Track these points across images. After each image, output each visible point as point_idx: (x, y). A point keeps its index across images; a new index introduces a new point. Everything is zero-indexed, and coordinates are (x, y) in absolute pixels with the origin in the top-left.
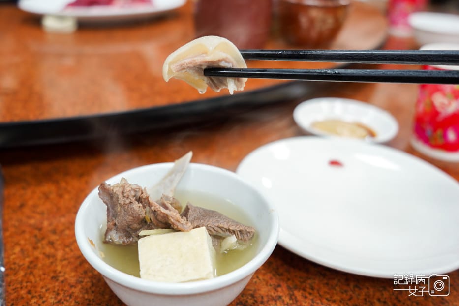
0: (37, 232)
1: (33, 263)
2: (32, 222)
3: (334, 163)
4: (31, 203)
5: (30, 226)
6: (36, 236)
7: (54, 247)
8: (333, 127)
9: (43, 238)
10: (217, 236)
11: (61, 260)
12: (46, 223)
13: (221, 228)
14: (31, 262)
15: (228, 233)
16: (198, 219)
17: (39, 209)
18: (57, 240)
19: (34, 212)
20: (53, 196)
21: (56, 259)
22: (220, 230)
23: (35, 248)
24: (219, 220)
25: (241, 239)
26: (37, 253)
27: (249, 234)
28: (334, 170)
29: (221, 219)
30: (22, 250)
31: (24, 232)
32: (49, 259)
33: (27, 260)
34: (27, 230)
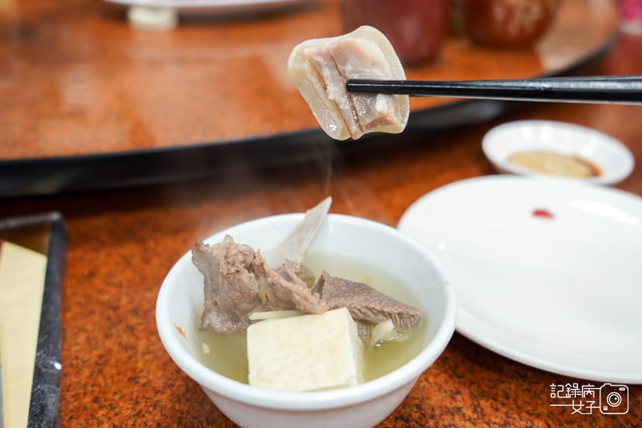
0: (111, 312)
1: (103, 360)
2: (105, 298)
3: (541, 213)
4: (104, 271)
5: (102, 303)
6: (109, 319)
7: (134, 335)
8: (539, 162)
9: (119, 322)
10: (365, 322)
11: (144, 354)
12: (124, 300)
13: (370, 309)
14: (100, 357)
15: (381, 317)
16: (337, 296)
17: (115, 280)
18: (139, 324)
19: (108, 283)
20: (136, 261)
21: (137, 352)
22: (369, 313)
23: (107, 336)
24: (369, 297)
25: (401, 326)
26: (109, 343)
27: (412, 319)
28: (540, 222)
29: (371, 296)
30: (88, 340)
31: (92, 312)
32: (126, 351)
33: (95, 352)
34: (98, 309)
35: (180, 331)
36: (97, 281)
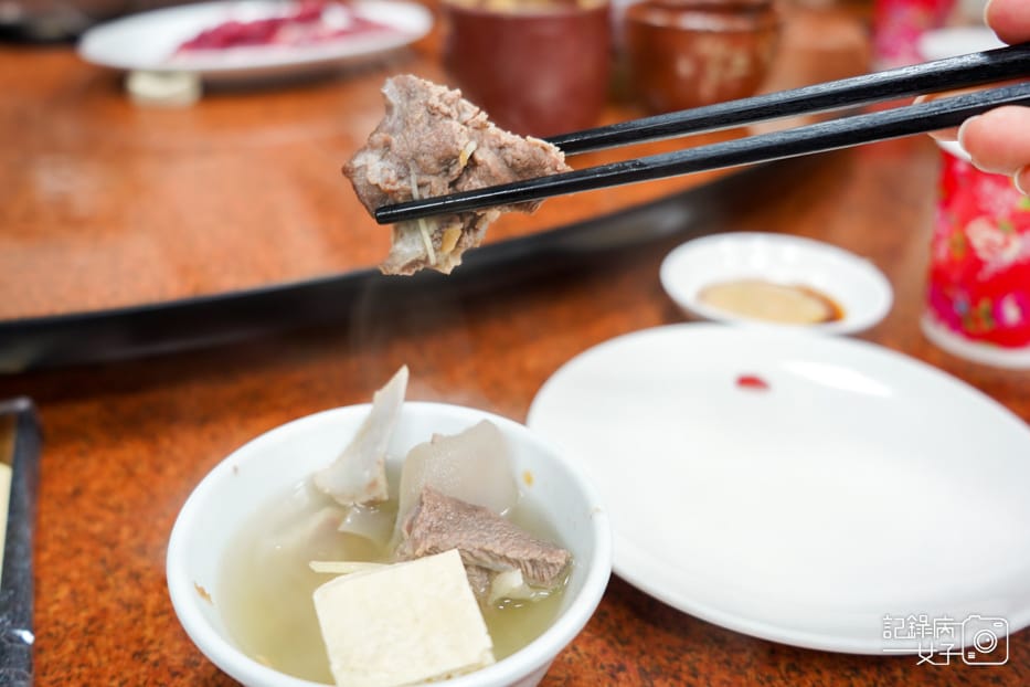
0: (105, 551)
1: (96, 623)
2: (97, 528)
3: (749, 382)
4: (95, 486)
5: (93, 537)
6: (103, 561)
7: (140, 585)
8: (752, 297)
9: (118, 566)
10: (481, 570)
11: (155, 615)
12: (125, 532)
13: (488, 552)
14: (92, 620)
15: (503, 564)
16: (439, 530)
17: (112, 501)
18: (148, 569)
19: (102, 506)
20: (142, 469)
21: (144, 613)
22: (485, 558)
23: (101, 588)
24: (485, 534)
25: (534, 577)
26: (104, 600)
27: (551, 568)
28: (749, 396)
29: (489, 532)
30: (73, 593)
31: (79, 551)
32: (129, 611)
33: (84, 614)
34: (86, 546)
35: (202, 592)
36: (85, 503)
